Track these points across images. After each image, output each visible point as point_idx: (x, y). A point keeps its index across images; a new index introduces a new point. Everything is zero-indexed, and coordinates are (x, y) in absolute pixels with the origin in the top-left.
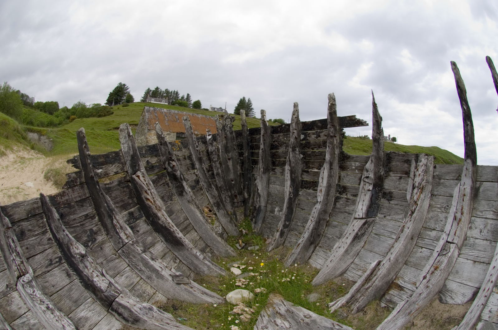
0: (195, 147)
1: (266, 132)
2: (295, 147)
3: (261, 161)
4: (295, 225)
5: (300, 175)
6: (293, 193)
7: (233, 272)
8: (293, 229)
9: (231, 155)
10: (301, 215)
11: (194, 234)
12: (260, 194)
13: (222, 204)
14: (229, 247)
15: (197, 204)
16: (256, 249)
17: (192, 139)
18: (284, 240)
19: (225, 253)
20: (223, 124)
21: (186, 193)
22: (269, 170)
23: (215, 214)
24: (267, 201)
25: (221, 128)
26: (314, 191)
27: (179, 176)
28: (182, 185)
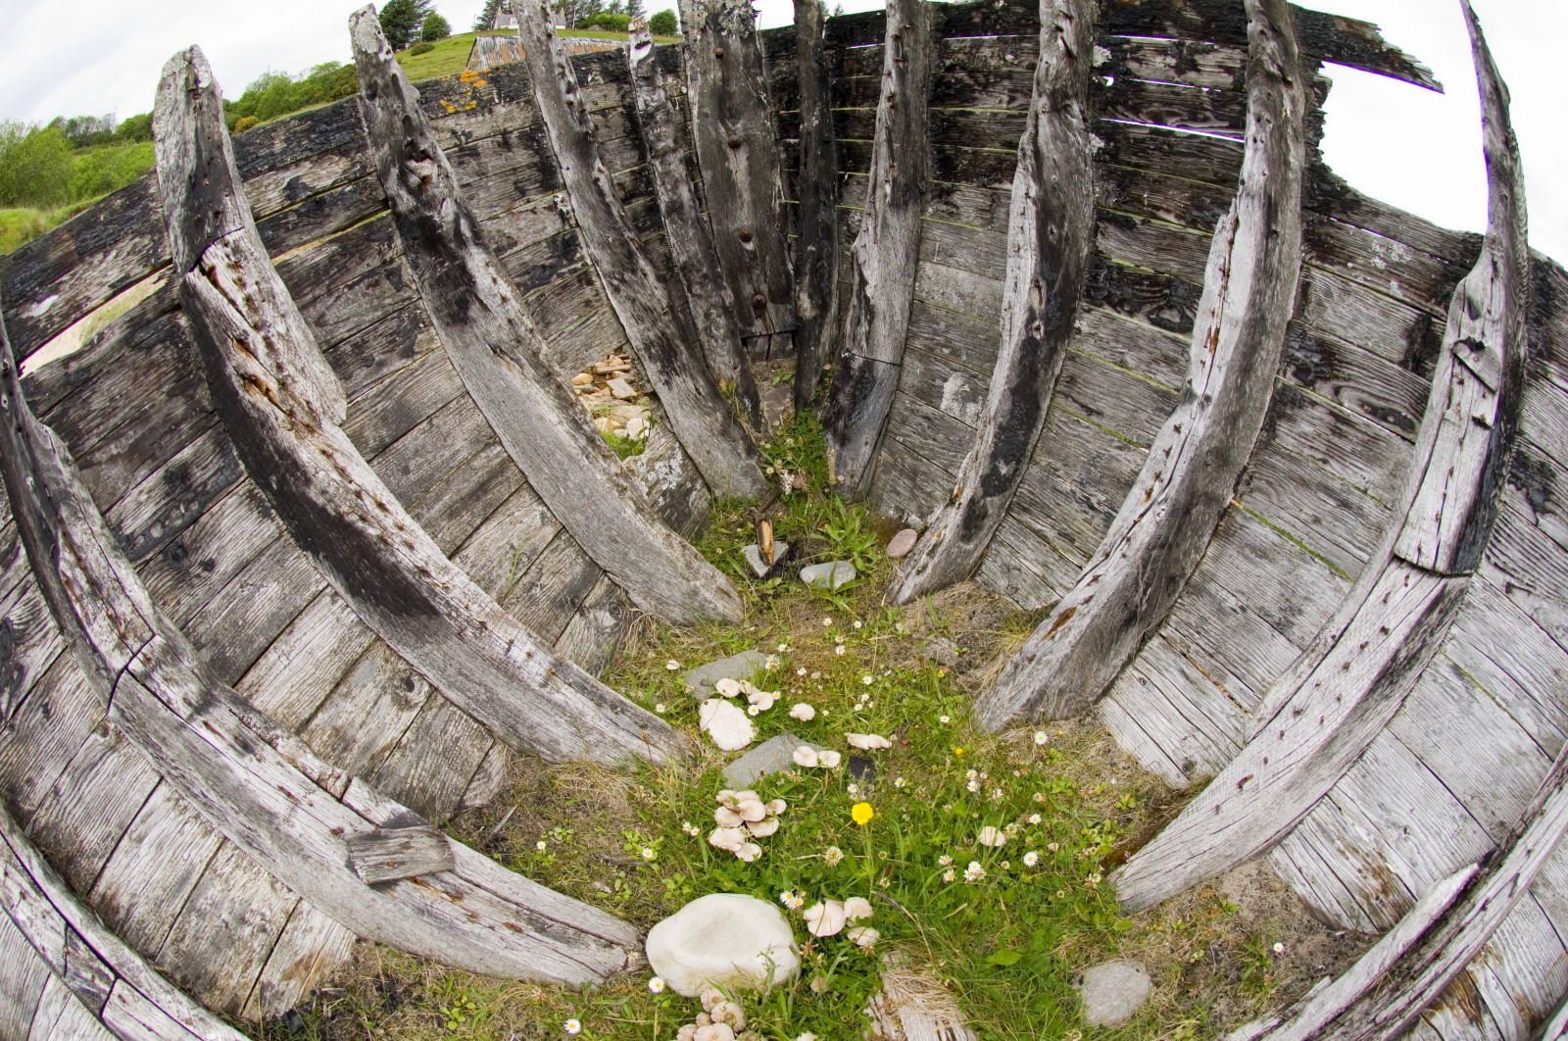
0: (558, 91)
3: (884, 150)
4: (1042, 482)
5: (1084, 234)
6: (1047, 321)
7: (711, 733)
8: (1031, 504)
9: (745, 129)
10: (1078, 436)
11: (526, 515)
12: (872, 302)
13: (687, 348)
14: (707, 569)
15: (541, 357)
16: (837, 585)
17: (548, 58)
18: (980, 550)
19: (683, 605)
20: (710, 6)
21: (485, 307)
22: (922, 194)
23: (654, 396)
24: (907, 339)
25: (703, 23)
26: (1159, 325)
27: (447, 228)
28: (463, 269)
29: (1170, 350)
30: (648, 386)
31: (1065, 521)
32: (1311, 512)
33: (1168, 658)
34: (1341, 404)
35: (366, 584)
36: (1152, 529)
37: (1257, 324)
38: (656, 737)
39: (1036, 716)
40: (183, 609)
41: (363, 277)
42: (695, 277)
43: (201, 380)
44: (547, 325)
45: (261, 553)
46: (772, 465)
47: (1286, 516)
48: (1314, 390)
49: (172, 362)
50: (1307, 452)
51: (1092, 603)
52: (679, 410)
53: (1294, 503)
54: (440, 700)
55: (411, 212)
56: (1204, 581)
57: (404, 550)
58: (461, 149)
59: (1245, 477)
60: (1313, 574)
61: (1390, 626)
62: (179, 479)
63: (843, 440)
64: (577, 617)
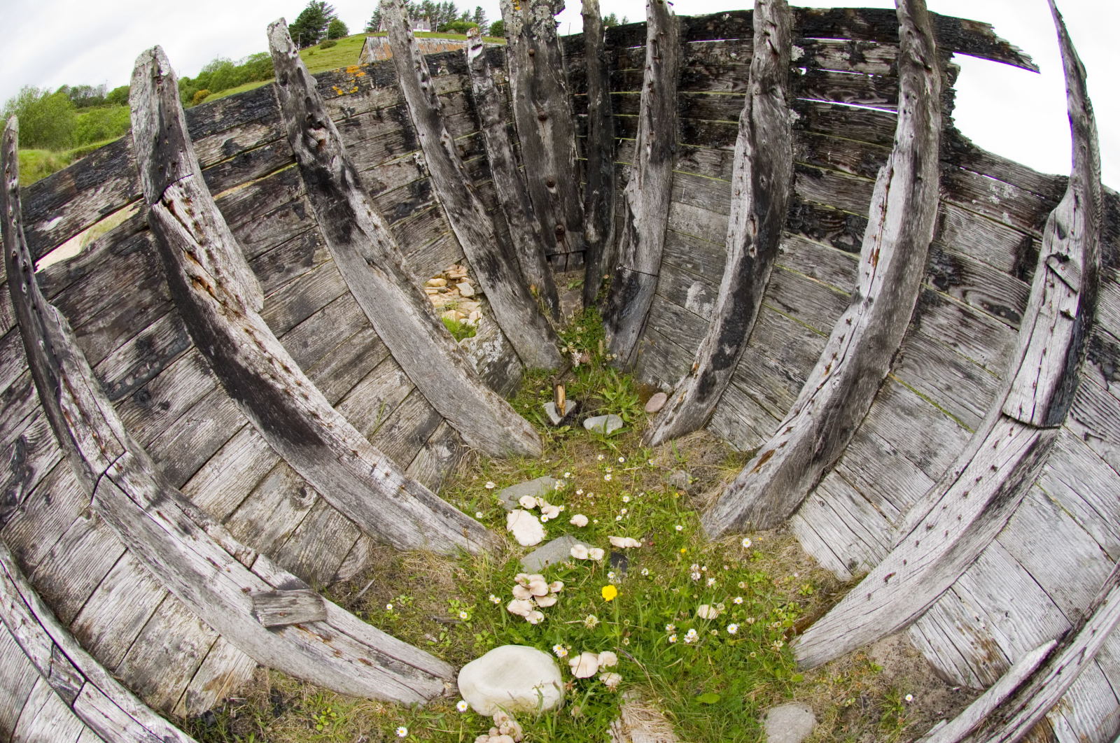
1: (665, 32)
2: (772, 83)
3: (646, 122)
4: (755, 360)
5: (786, 181)
6: (759, 244)
7: (516, 533)
8: (747, 376)
9: (550, 107)
10: (781, 327)
11: (390, 378)
12: (638, 231)
13: (507, 263)
14: (517, 418)
15: (402, 267)
16: (609, 431)
17: (409, 56)
18: (711, 407)
19: (499, 444)
20: (525, 19)
21: (362, 232)
22: (673, 153)
23: (483, 296)
24: (663, 257)
25: (520, 31)
26: (839, 248)
27: (336, 176)
28: (347, 205)
29: (846, 265)
30: (479, 289)
31: (771, 388)
32: (945, 382)
33: (840, 487)
34: (967, 303)
35: (274, 422)
36: (830, 394)
37: (906, 246)
38: (474, 535)
39: (745, 527)
40: (147, 435)
41: (278, 210)
42: (514, 212)
43: (162, 279)
44: (408, 245)
45: (202, 399)
46: (566, 346)
47: (928, 385)
48: (948, 293)
49: (143, 266)
50: (942, 338)
51: (786, 447)
52: (500, 307)
53: (933, 375)
54: (325, 504)
55: (311, 164)
56: (868, 432)
57: (301, 399)
58: (348, 121)
59: (898, 357)
60: (945, 427)
61: (998, 465)
62: (146, 345)
63: (617, 329)
64: (424, 449)
